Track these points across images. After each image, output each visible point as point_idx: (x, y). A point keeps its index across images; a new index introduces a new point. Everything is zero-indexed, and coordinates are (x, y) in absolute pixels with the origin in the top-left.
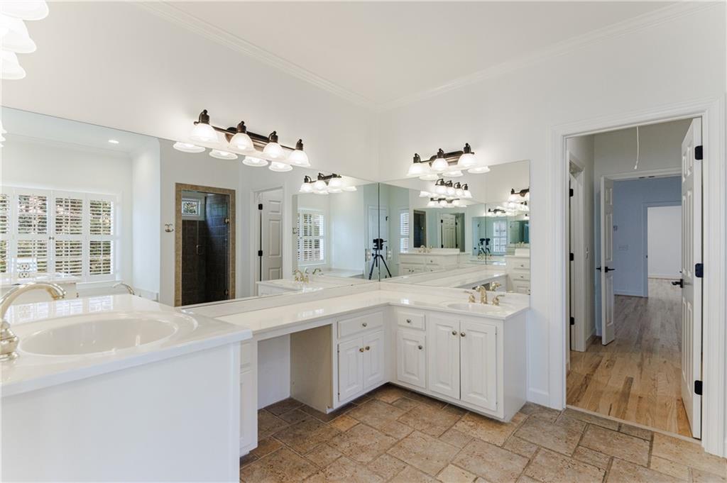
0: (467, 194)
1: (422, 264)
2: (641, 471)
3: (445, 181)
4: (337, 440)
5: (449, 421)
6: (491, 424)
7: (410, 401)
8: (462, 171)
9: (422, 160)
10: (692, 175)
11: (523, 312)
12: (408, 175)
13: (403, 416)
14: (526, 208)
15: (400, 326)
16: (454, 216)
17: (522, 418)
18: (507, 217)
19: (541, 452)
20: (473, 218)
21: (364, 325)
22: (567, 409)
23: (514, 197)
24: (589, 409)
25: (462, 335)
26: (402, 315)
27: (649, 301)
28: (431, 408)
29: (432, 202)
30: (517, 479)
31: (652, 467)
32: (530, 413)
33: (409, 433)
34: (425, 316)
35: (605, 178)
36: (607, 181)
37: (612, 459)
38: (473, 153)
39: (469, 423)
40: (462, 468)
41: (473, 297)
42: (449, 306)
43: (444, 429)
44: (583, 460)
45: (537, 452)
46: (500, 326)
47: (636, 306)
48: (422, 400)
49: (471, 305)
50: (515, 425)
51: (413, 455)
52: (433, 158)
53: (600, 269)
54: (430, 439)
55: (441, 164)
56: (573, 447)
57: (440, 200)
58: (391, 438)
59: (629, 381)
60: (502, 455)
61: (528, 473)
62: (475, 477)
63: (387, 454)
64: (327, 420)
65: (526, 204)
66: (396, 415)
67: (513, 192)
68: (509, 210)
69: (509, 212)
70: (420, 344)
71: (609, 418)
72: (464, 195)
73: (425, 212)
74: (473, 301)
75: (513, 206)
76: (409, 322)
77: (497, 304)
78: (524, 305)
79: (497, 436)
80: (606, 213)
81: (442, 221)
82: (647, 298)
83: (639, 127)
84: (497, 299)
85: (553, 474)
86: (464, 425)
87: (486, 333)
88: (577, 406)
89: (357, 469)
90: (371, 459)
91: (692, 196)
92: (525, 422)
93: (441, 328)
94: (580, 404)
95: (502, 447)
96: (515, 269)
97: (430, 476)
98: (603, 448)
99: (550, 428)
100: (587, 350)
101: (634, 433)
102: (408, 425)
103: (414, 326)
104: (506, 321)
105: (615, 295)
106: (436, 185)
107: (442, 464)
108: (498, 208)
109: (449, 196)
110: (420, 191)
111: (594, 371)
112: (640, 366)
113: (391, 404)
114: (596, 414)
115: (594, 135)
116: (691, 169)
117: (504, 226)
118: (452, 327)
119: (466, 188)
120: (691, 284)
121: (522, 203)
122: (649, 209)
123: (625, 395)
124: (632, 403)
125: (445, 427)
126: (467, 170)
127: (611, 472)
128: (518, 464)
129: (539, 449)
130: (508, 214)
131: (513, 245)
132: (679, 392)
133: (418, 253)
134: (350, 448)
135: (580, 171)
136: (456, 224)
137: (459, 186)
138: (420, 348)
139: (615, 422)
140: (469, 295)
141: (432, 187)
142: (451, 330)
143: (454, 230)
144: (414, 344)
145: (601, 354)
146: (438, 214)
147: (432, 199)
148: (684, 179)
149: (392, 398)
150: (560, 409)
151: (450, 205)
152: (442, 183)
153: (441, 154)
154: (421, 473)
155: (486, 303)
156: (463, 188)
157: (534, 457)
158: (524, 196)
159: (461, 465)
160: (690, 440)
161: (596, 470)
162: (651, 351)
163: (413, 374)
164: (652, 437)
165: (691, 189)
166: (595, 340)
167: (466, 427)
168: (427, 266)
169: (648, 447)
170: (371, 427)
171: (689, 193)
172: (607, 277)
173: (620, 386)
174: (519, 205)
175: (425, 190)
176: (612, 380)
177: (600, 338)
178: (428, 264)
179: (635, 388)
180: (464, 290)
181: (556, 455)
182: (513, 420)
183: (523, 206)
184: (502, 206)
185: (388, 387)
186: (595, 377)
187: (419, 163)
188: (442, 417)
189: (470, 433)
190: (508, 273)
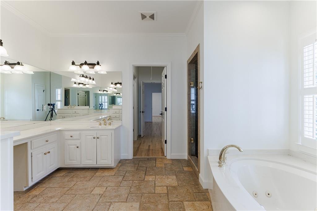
0: (94, 82)
1: (70, 113)
2: (154, 168)
3: (84, 75)
4: (35, 199)
5: (92, 174)
6: (109, 169)
7: (72, 172)
8: (95, 72)
9: (76, 64)
10: (164, 83)
11: (120, 126)
12: (69, 70)
13: (70, 178)
14: (116, 91)
15: (66, 139)
16: (85, 92)
17: (120, 164)
18: (108, 93)
19: (127, 172)
20: (94, 93)
21: (47, 141)
22: (133, 158)
23: (112, 86)
24: (140, 156)
25: (98, 138)
26: (67, 135)
27: (153, 123)
28: (84, 172)
29: (75, 85)
30: (121, 183)
31: (156, 166)
32: (122, 162)
33: (75, 183)
34: (80, 133)
35: (142, 82)
36: (143, 83)
37: (147, 167)
38: (100, 65)
39: (101, 172)
40: (101, 187)
41: (101, 123)
42: (91, 128)
43: (91, 177)
44: (139, 170)
45: (126, 173)
46: (113, 132)
47: (150, 125)
48: (78, 170)
49: (100, 126)
50: (118, 167)
51: (79, 190)
52: (82, 64)
53: (141, 112)
54: (85, 182)
55: (85, 67)
56: (136, 168)
57: (79, 84)
58: (66, 188)
59: (149, 146)
60: (115, 178)
61: (124, 180)
62: (106, 188)
63: (65, 195)
64: (24, 194)
65: (116, 89)
66: (66, 179)
67: (112, 83)
68: (110, 91)
69: (110, 92)
70: (77, 146)
71: (145, 157)
72: (92, 82)
73: (69, 89)
74: (101, 125)
75: (111, 89)
76: (71, 137)
77: (110, 125)
78: (120, 124)
79: (112, 173)
80: (143, 93)
81: (78, 94)
82: (152, 122)
83: (152, 67)
84: (110, 123)
85: (131, 177)
86: (99, 173)
87: (107, 136)
88: (136, 156)
89: (51, 205)
90: (57, 199)
91: (164, 89)
92: (120, 166)
93: (88, 137)
94: (137, 155)
95: (114, 175)
96: (113, 113)
97: (88, 194)
98: (144, 165)
99: (129, 165)
100: (137, 140)
101: (152, 159)
102: (74, 181)
103: (75, 138)
104: (115, 130)
105: (145, 122)
106: (80, 76)
107: (92, 189)
108: (105, 89)
109: (85, 82)
110: (71, 78)
111: (140, 145)
112: (152, 141)
113: (63, 176)
114: (142, 157)
115: (139, 67)
116: (164, 81)
117: (106, 97)
118: (93, 136)
119: (93, 80)
120: (164, 114)
121: (114, 88)
122: (153, 93)
123: (149, 150)
124: (150, 152)
125: (91, 176)
126: (97, 72)
127: (147, 171)
128: (120, 178)
129: (126, 172)
130: (109, 92)
131: (110, 105)
132: (161, 146)
133: (67, 108)
134: (44, 199)
135: (136, 78)
136: (85, 96)
137: (90, 79)
138: (78, 147)
139: (147, 158)
140: (99, 123)
141: (78, 77)
142: (92, 137)
143: (84, 98)
144: (74, 146)
145: (141, 140)
146: (76, 91)
147: (75, 83)
148: (162, 84)
149: (62, 174)
150: (131, 158)
151: (84, 87)
152: (83, 76)
153: (86, 63)
154: (84, 195)
155: (106, 125)
156: (92, 79)
157: (125, 175)
158: (116, 85)
159: (100, 186)
160: (164, 157)
161: (143, 172)
162: (154, 137)
163: (74, 160)
164: (156, 159)
165: (164, 87)
166: (139, 136)
167: (100, 174)
168: (73, 115)
169: (155, 162)
170: (54, 188)
171: (164, 88)
172: (143, 115)
173: (147, 148)
174: (114, 89)
175: (75, 78)
176: (145, 147)
177: (141, 135)
178: (73, 113)
179: (151, 148)
180: (97, 121)
181: (132, 172)
182: (117, 166)
183: (115, 89)
184: (107, 89)
185: (59, 170)
186: (140, 147)
187: (75, 66)
188: (88, 174)
189: (102, 175)
190: (110, 115)
